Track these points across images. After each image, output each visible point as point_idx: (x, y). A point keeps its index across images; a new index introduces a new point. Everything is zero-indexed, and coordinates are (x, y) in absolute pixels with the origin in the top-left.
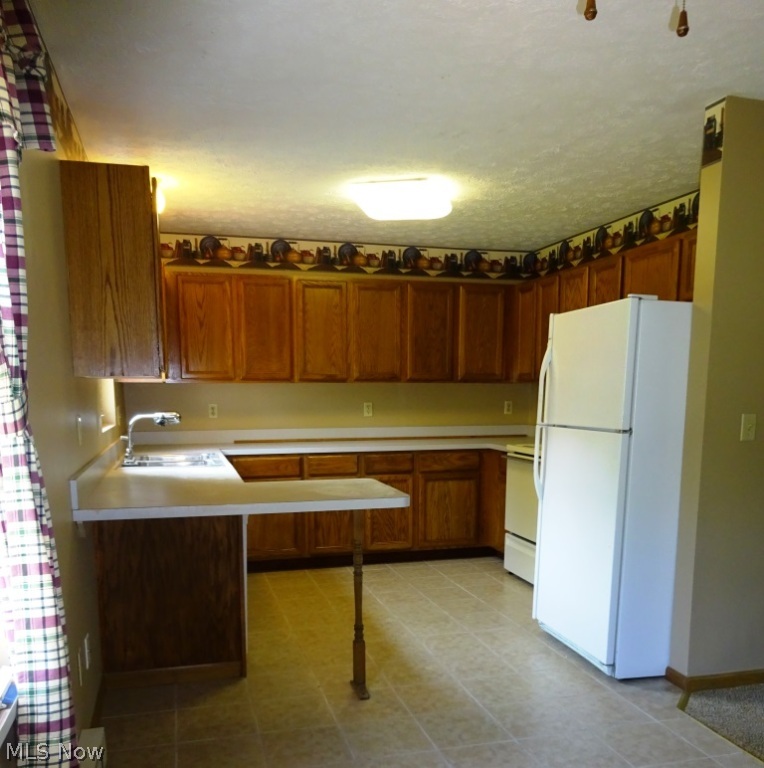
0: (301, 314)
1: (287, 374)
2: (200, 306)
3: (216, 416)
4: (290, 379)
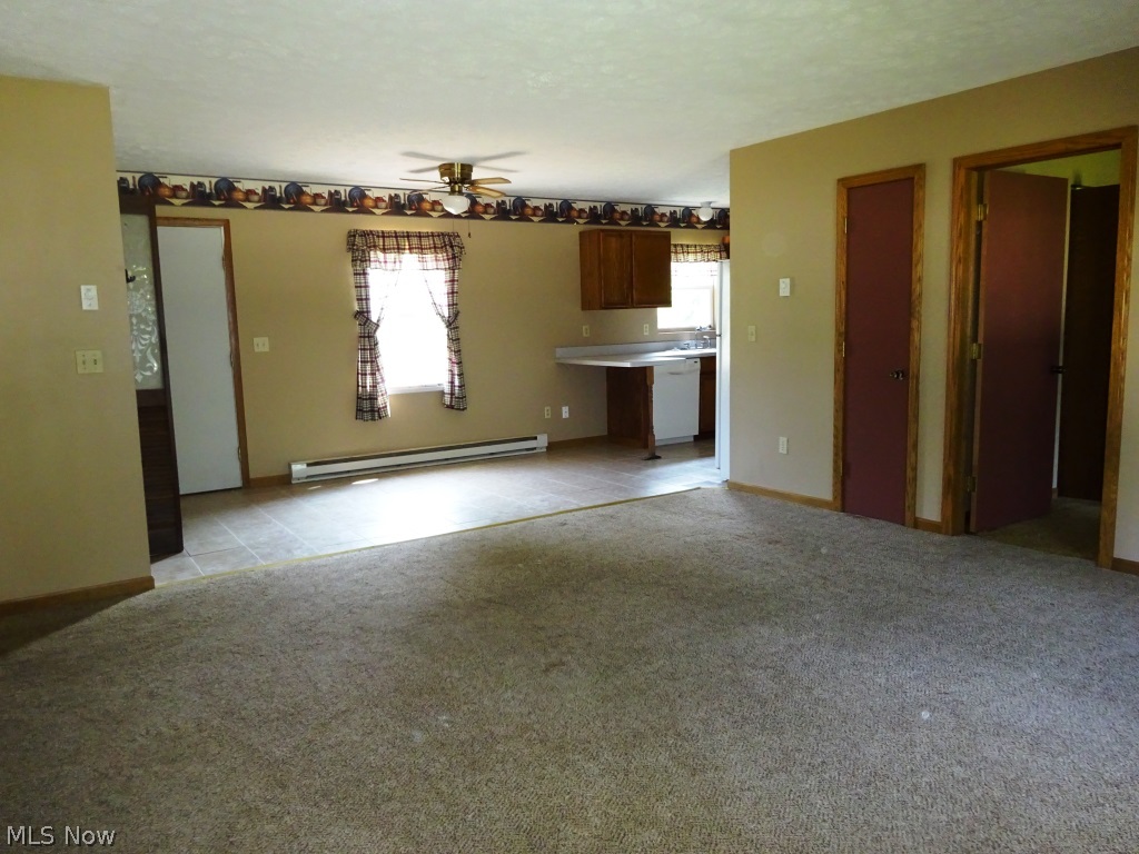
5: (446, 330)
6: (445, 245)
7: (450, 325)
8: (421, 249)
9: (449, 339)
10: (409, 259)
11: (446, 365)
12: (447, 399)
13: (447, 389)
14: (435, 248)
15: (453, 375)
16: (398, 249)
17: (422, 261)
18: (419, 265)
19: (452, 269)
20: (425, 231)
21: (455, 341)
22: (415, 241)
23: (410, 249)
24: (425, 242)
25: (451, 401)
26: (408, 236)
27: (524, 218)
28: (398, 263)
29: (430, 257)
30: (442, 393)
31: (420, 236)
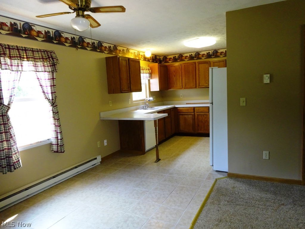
0: (198, 71)
1: (195, 87)
2: (174, 72)
3: (182, 97)
4: (196, 87)
5: (51, 108)
6: (49, 58)
7: (53, 104)
8: (35, 59)
9: (53, 112)
10: (27, 65)
11: (53, 128)
12: (55, 148)
13: (54, 141)
14: (43, 58)
15: (57, 133)
16: (20, 57)
17: (35, 66)
18: (33, 68)
19: (53, 72)
20: (35, 48)
21: (56, 113)
22: (30, 54)
23: (27, 58)
24: (36, 55)
25: (58, 148)
26: (26, 50)
27: (83, 48)
28: (20, 67)
29: (39, 64)
30: (51, 144)
31: (33, 51)
